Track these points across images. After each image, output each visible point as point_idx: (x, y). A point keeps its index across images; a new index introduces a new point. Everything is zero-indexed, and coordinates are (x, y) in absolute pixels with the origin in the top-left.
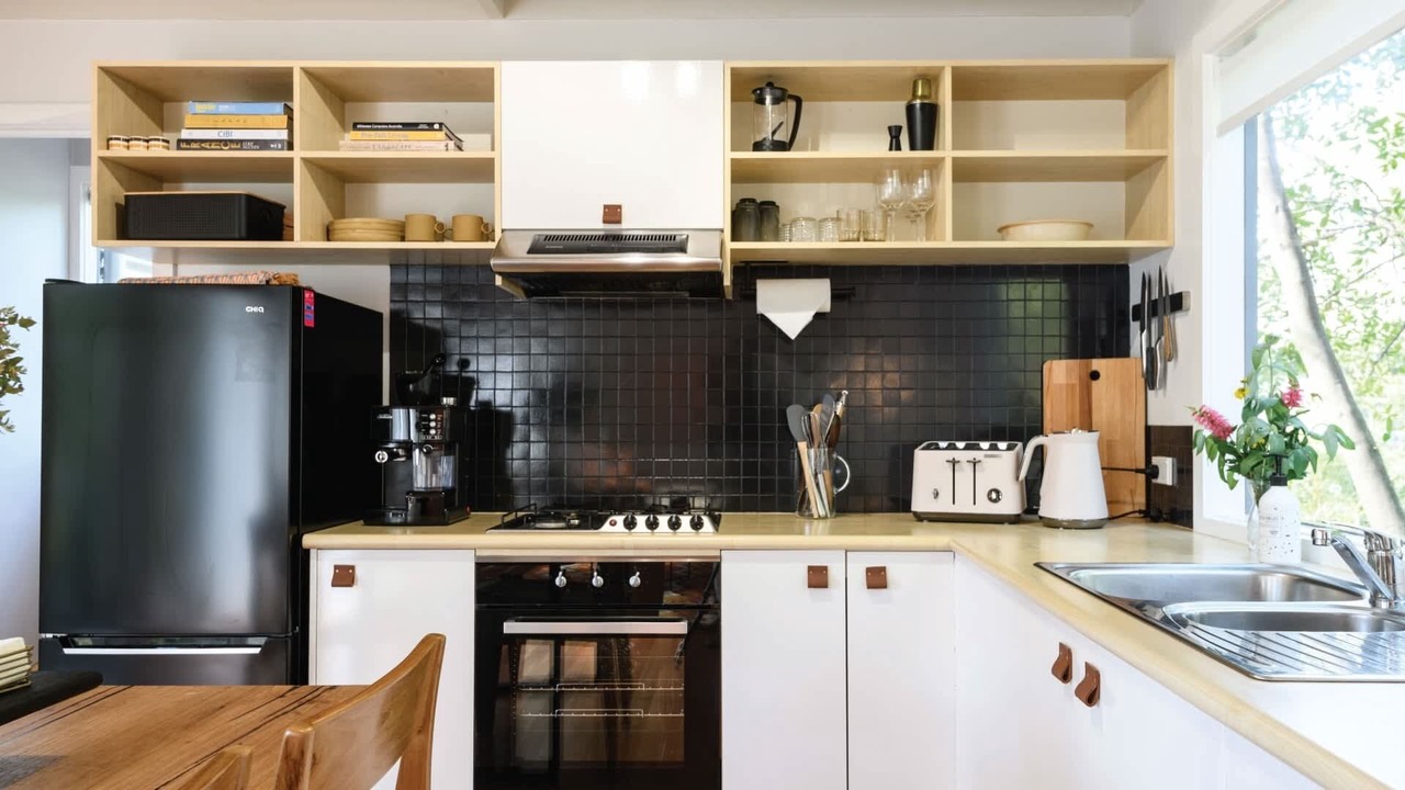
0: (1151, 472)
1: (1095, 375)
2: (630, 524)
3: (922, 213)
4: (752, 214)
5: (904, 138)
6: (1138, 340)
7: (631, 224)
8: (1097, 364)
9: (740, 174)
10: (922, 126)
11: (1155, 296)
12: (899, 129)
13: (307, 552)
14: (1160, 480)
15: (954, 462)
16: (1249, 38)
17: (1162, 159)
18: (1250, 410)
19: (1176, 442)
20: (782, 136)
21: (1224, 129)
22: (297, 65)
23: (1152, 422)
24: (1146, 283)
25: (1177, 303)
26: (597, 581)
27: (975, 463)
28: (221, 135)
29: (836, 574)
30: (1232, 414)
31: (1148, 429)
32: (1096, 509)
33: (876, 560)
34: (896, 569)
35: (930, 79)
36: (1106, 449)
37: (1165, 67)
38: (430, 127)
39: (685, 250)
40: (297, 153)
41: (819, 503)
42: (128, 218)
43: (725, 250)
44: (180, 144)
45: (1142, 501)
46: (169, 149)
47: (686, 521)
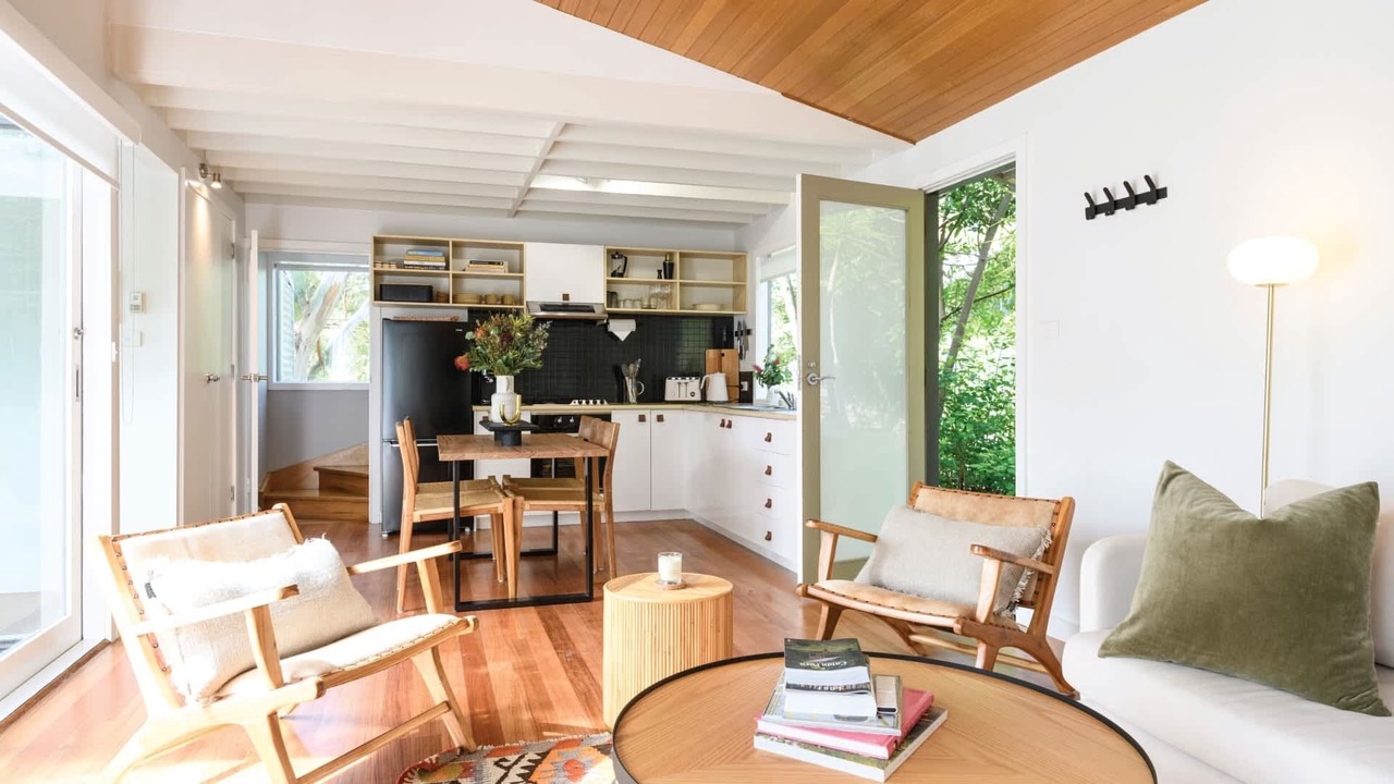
0: (741, 387)
1: (723, 355)
2: (580, 403)
3: (668, 298)
4: (612, 296)
5: (663, 273)
6: (737, 343)
7: (573, 300)
8: (724, 351)
9: (609, 282)
10: (668, 270)
11: (742, 329)
12: (661, 271)
13: (473, 412)
14: (743, 390)
15: (679, 383)
16: (769, 256)
17: (745, 285)
18: (767, 365)
19: (747, 377)
20: (620, 271)
21: (762, 281)
22: (451, 240)
23: (742, 370)
24: (739, 324)
25: (749, 332)
26: (572, 420)
27: (686, 383)
28: (420, 263)
29: (647, 418)
30: (762, 366)
31: (740, 373)
32: (725, 398)
33: (660, 413)
34: (666, 415)
35: (671, 254)
36: (728, 380)
37: (745, 256)
38: (499, 264)
39: (594, 311)
40: (451, 272)
41: (632, 398)
42: (382, 293)
43: (605, 312)
44: (404, 266)
45: (738, 397)
46: (398, 267)
47: (598, 401)
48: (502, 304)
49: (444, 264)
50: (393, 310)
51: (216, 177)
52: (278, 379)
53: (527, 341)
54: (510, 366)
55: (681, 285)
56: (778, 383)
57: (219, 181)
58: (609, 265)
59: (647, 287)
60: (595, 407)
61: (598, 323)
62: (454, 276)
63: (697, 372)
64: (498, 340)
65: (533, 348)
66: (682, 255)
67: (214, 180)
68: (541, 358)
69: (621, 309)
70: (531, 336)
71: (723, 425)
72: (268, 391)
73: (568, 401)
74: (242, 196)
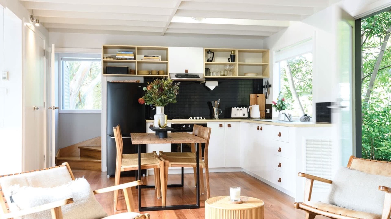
0: (266, 111)
1: (258, 97)
2: (193, 119)
3: (232, 71)
4: (207, 70)
5: (230, 60)
6: (264, 91)
7: (190, 72)
8: (258, 95)
9: (206, 64)
10: (233, 58)
11: (267, 85)
12: (229, 58)
13: (146, 123)
14: (267, 112)
15: (238, 110)
16: (279, 51)
17: (268, 64)
18: (278, 101)
19: (269, 106)
20: (211, 59)
21: (276, 62)
22: (136, 47)
23: (266, 104)
24: (265, 83)
25: (270, 86)
26: (189, 127)
27: (241, 110)
28: (123, 57)
29: (223, 125)
30: (276, 102)
31: (266, 105)
32: (259, 117)
33: (229, 123)
34: (232, 124)
35: (234, 51)
36: (260, 108)
37: (268, 51)
38: (157, 57)
39: (199, 77)
40: (136, 61)
41: (217, 117)
42: (107, 70)
43: (204, 78)
44: (116, 58)
45: (265, 116)
46: (114, 59)
47: (201, 118)
48: (159, 74)
49: (133, 57)
50: (112, 78)
51: (38, 21)
52: (63, 108)
53: (170, 91)
54: (162, 102)
55: (239, 65)
56: (284, 109)
57: (38, 23)
58: (206, 56)
59: (223, 66)
60: (200, 120)
61: (201, 83)
62: (138, 62)
63: (246, 104)
64: (157, 91)
65: (172, 94)
66: (239, 51)
67: (36, 22)
68: (176, 99)
69: (211, 76)
70: (171, 89)
71: (258, 129)
72: (59, 114)
73: (188, 118)
74: (48, 29)
